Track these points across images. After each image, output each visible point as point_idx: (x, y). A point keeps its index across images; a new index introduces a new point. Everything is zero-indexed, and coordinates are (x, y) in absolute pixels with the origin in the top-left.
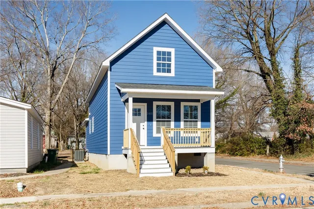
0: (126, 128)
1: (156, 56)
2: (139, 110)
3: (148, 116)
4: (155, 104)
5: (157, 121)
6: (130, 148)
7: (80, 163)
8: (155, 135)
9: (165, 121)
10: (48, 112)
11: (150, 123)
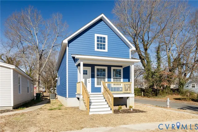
0: (78, 82)
1: (96, 39)
2: (86, 71)
3: (92, 75)
4: (96, 68)
5: (97, 78)
6: (81, 94)
7: (53, 101)
8: (96, 86)
9: (102, 78)
10: (38, 76)
11: (93, 79)
